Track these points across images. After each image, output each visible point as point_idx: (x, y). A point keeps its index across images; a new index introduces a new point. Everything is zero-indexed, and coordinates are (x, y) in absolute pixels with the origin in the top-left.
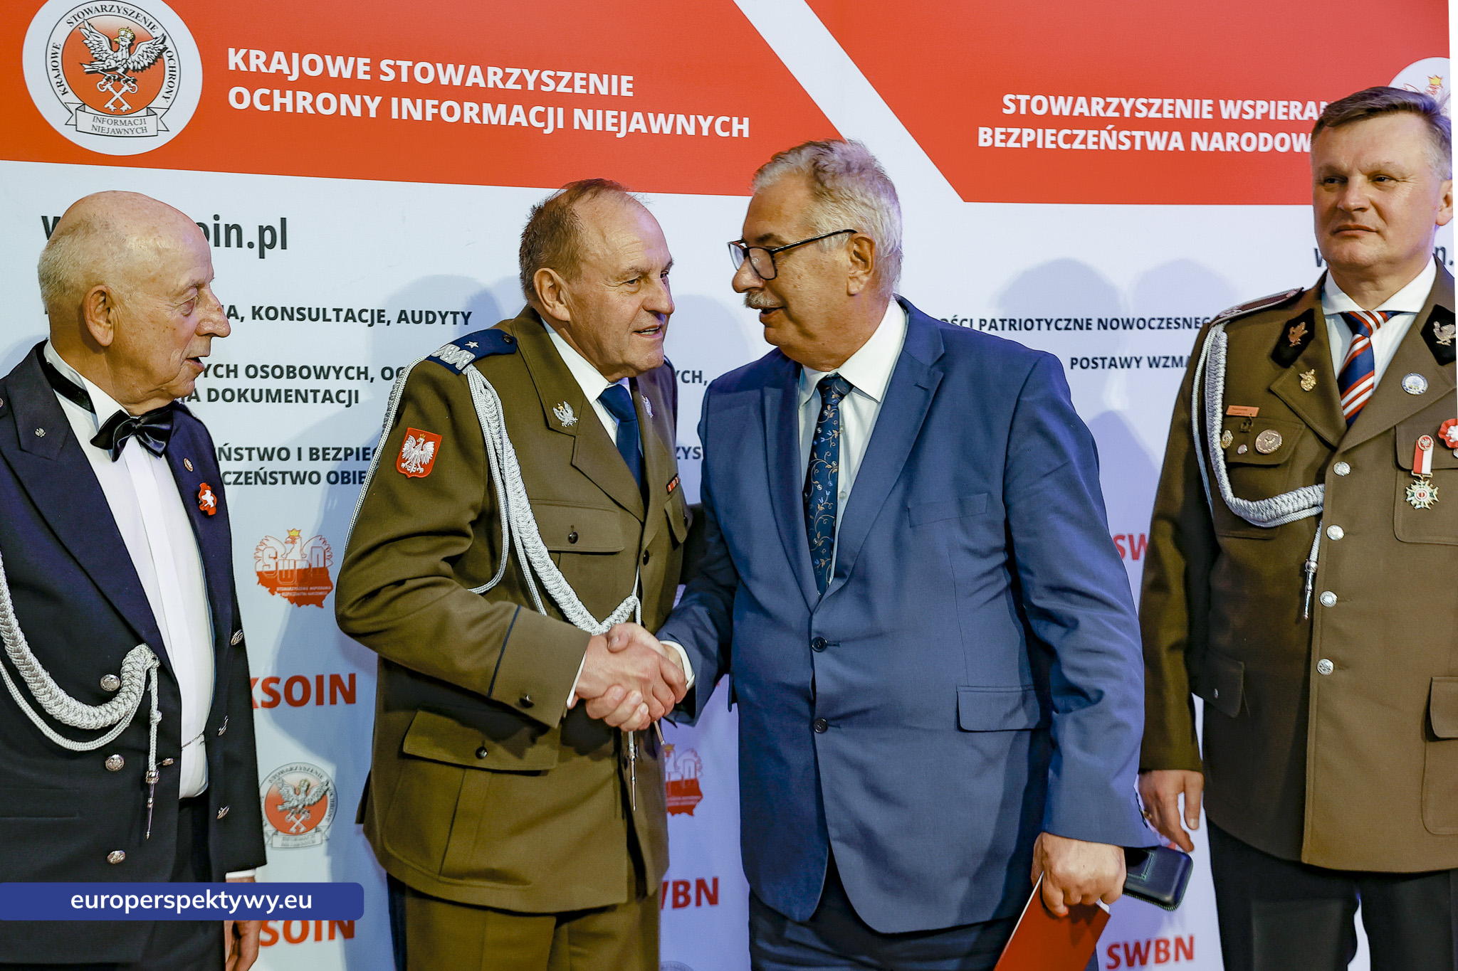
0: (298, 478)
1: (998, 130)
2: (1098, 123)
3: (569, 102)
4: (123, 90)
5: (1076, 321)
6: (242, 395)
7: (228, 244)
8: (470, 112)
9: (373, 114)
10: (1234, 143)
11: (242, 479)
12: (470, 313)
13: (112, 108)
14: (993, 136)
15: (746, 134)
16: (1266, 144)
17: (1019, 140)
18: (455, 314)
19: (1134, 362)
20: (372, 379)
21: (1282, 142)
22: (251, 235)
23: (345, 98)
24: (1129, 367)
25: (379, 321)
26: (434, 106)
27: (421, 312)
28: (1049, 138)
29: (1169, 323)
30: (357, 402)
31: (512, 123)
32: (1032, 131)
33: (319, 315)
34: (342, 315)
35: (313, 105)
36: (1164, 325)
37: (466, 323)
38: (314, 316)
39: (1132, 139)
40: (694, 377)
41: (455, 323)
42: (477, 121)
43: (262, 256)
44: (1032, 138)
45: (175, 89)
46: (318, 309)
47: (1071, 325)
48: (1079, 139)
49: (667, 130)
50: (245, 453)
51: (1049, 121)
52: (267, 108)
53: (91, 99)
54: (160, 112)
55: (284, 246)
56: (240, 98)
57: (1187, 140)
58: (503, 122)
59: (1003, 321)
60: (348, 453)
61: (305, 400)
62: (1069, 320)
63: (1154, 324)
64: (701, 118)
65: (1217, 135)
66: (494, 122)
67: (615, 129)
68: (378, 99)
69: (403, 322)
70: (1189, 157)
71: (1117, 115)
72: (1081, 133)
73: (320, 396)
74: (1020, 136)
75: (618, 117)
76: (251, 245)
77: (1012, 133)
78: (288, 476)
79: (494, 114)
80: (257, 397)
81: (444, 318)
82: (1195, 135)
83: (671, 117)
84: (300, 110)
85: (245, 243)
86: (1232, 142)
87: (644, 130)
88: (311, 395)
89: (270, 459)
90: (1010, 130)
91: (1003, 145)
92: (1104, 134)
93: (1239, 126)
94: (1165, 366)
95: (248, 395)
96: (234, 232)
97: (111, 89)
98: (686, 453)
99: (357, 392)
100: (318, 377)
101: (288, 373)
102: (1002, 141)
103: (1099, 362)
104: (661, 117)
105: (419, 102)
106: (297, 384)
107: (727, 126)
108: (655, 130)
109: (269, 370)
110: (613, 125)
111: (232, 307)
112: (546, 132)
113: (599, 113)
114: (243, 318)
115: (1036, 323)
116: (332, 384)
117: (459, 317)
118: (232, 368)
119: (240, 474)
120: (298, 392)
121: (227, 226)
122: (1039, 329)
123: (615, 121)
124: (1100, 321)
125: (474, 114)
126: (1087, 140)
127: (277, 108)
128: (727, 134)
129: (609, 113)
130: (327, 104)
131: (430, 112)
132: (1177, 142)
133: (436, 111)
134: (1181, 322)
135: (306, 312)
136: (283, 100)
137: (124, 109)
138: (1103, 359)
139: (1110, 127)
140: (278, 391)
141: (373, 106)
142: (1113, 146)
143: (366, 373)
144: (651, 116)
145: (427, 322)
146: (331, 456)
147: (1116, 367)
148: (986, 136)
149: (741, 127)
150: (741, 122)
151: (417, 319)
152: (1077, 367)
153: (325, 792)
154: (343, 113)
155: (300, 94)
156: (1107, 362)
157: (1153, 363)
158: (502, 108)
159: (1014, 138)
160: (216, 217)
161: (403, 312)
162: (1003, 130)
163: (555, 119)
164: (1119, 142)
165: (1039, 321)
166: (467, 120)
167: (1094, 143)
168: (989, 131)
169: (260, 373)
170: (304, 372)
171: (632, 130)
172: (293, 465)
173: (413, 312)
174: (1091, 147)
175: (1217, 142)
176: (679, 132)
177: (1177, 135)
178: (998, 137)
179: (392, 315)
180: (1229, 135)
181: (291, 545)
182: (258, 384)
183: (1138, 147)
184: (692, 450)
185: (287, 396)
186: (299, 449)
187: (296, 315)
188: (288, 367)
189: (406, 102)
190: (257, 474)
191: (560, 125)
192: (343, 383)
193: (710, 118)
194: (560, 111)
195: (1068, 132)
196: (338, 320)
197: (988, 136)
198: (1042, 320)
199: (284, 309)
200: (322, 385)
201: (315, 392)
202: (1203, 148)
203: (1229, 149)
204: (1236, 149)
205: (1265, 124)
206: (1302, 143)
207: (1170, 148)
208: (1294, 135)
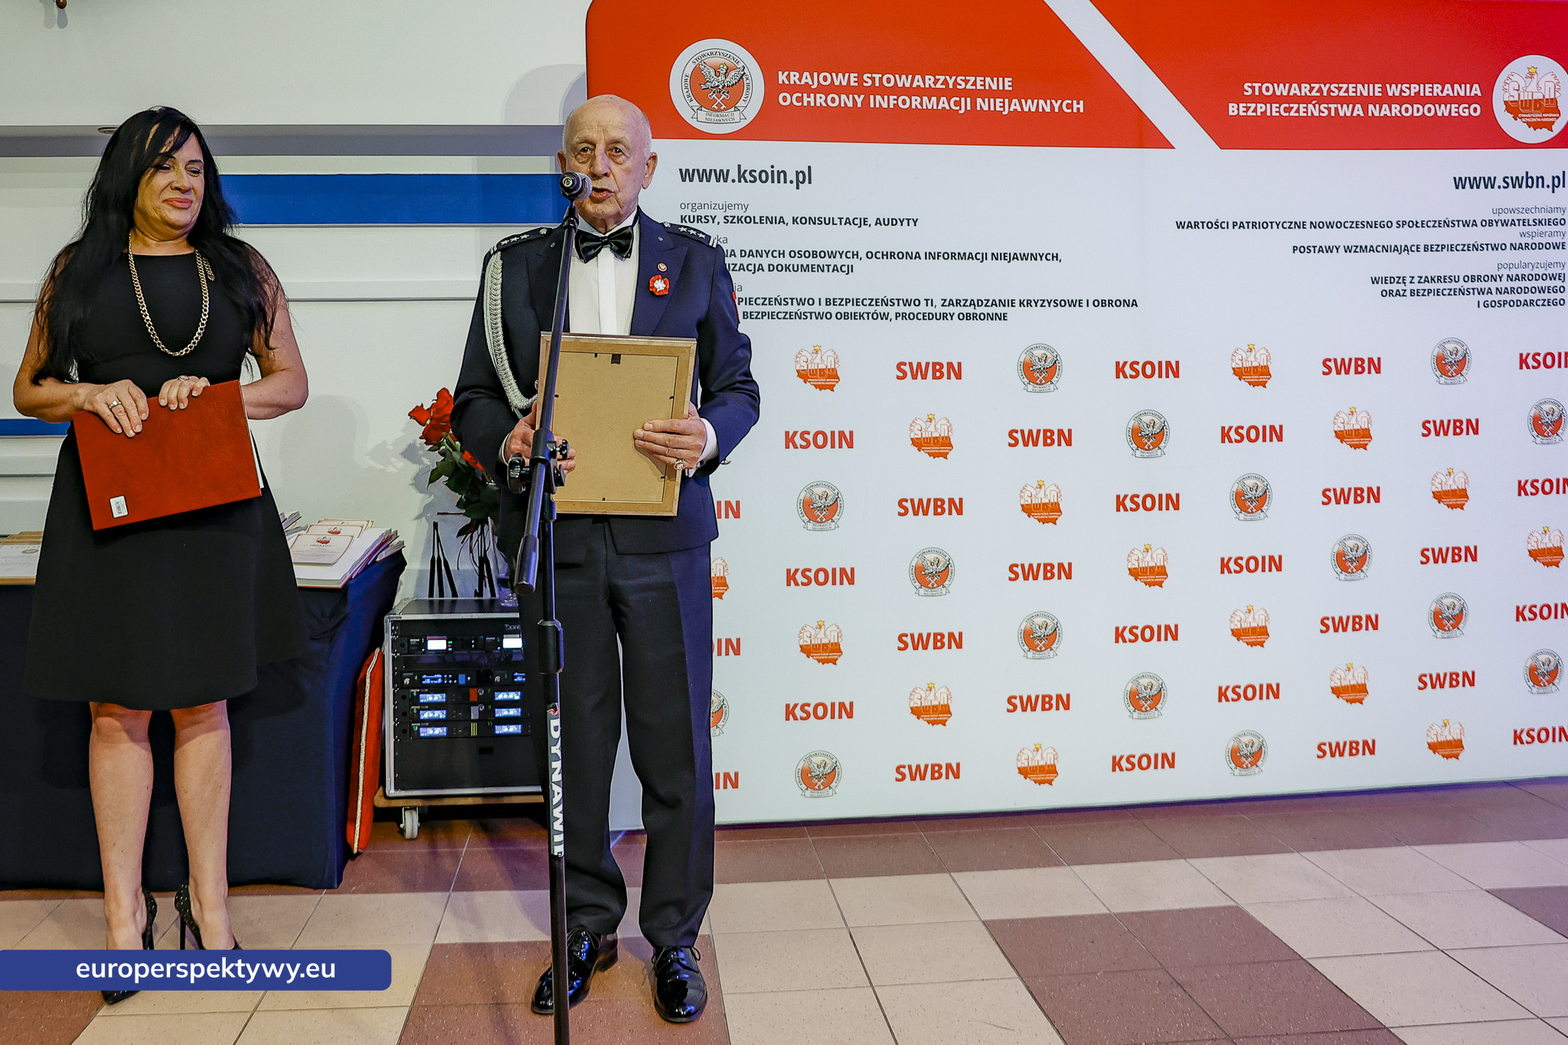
0: (819, 316)
1: (1241, 105)
2: (1306, 100)
3: (973, 94)
4: (722, 98)
5: (1296, 223)
6: (787, 268)
7: (779, 182)
8: (916, 102)
9: (859, 105)
10: (1397, 111)
11: (788, 316)
12: (917, 220)
13: (716, 108)
14: (1238, 109)
15: (1082, 111)
16: (1418, 111)
17: (1255, 110)
18: (908, 220)
19: (1335, 249)
20: (861, 259)
21: (1429, 110)
22: (791, 176)
23: (843, 97)
24: (1331, 252)
25: (864, 224)
26: (894, 100)
27: (888, 219)
28: (1274, 110)
29: (1357, 224)
30: (852, 271)
31: (940, 108)
32: (1263, 106)
33: (830, 221)
34: (843, 221)
35: (826, 101)
36: (1354, 225)
37: (915, 225)
38: (827, 222)
39: (1329, 109)
40: (1053, 257)
41: (908, 225)
42: (919, 107)
43: (798, 188)
44: (1263, 110)
45: (749, 96)
46: (829, 218)
47: (1293, 226)
48: (1294, 110)
49: (1033, 109)
50: (789, 301)
51: (1274, 99)
52: (800, 104)
53: (705, 103)
54: (741, 109)
55: (810, 182)
56: (785, 99)
57: (1365, 110)
58: (935, 108)
59: (1248, 223)
60: (848, 301)
61: (823, 271)
62: (1291, 223)
63: (1347, 225)
64: (1053, 101)
65: (1385, 106)
66: (930, 107)
67: (1002, 109)
68: (862, 97)
69: (878, 225)
70: (1367, 119)
71: (1318, 94)
72: (1296, 106)
73: (831, 268)
74: (1256, 108)
75: (1004, 102)
76: (791, 182)
77: (1250, 107)
78: (813, 314)
79: (930, 102)
80: (796, 269)
81: (902, 223)
82: (1371, 107)
83: (1036, 101)
84: (818, 105)
85: (788, 181)
86: (1396, 109)
87: (1019, 110)
88: (826, 268)
89: (803, 304)
90: (1249, 105)
91: (1245, 114)
92: (1310, 106)
93: (1401, 100)
94: (1355, 252)
95: (791, 268)
96: (782, 174)
97: (716, 98)
98: (1049, 304)
99: (852, 266)
100: (830, 257)
101: (813, 254)
102: (1244, 112)
103: (1312, 249)
104: (1029, 101)
105: (886, 97)
106: (818, 261)
107: (1070, 106)
108: (1026, 109)
109: (802, 253)
110: (1000, 107)
111: (781, 217)
112: (960, 112)
113: (992, 100)
114: (787, 224)
115: (1270, 224)
116: (838, 261)
117: (911, 222)
118: (782, 252)
119: (787, 313)
120: (818, 266)
121: (778, 171)
122: (1272, 228)
123: (1002, 104)
124: (1311, 223)
125: (917, 103)
126: (1301, 110)
127: (805, 104)
128: (1070, 111)
129: (998, 100)
130: (833, 100)
131: (892, 102)
132: (1359, 111)
133: (895, 102)
134: (1365, 224)
135: (823, 220)
136: (809, 99)
137: (722, 108)
138: (1314, 247)
139: (1314, 102)
140: (808, 266)
141: (859, 101)
142: (1316, 114)
143: (857, 255)
144: (1023, 101)
145: (892, 225)
146: (838, 303)
147: (1323, 252)
148: (1233, 109)
149: (1078, 106)
150: (1078, 104)
151: (886, 223)
152: (1297, 252)
153: (836, 500)
154: (843, 105)
155: (818, 96)
156: (1317, 249)
157: (1348, 249)
158: (934, 99)
159: (1251, 109)
160: (772, 167)
161: (878, 219)
162: (1245, 105)
163: (966, 104)
164: (1320, 111)
165: (1271, 223)
166: (914, 107)
167: (1304, 112)
168: (1236, 106)
169: (797, 255)
170: (823, 254)
171: (1012, 110)
172: (816, 308)
173: (884, 219)
174: (1302, 114)
175: (1385, 110)
176: (1041, 110)
177: (1358, 106)
178: (1242, 109)
179: (872, 221)
180: (1393, 106)
181: (815, 355)
182: (797, 261)
183: (1333, 114)
184: (1053, 302)
185: (812, 268)
186: (820, 299)
187: (817, 222)
188: (813, 252)
189: (878, 98)
190: (796, 313)
191: (969, 108)
192: (844, 261)
193: (1059, 102)
194: (969, 99)
195: (1287, 105)
196: (841, 224)
197: (1235, 109)
198: (1274, 221)
199: (810, 218)
200: (832, 262)
201: (828, 266)
202: (1376, 114)
203: (1393, 115)
204: (1399, 115)
205: (1417, 99)
206: (1443, 111)
207: (1355, 115)
208: (1437, 106)
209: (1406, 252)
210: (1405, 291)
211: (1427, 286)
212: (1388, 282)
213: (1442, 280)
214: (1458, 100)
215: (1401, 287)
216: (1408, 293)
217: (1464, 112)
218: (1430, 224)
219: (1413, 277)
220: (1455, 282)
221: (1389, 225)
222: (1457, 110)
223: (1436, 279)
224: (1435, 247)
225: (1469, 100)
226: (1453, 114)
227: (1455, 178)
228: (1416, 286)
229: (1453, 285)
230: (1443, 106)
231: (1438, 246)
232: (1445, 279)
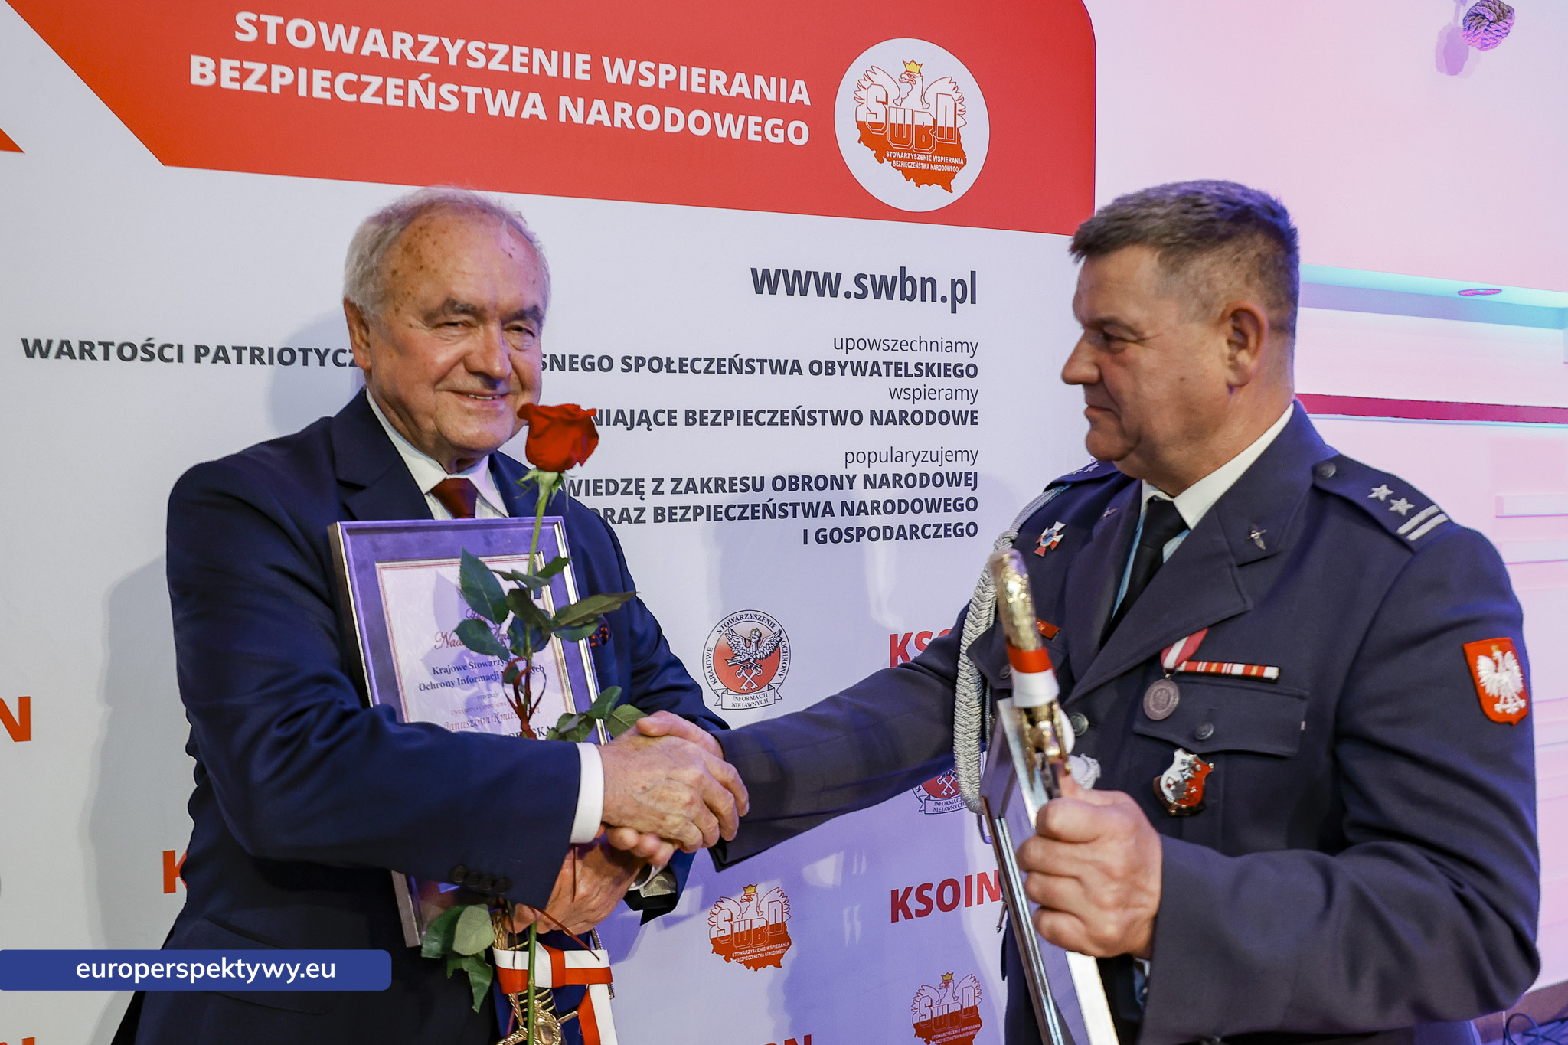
2: (403, 69)
10: (626, 117)
14: (217, 72)
16: (674, 122)
21: (699, 122)
39: (462, 97)
44: (288, 81)
48: (371, 89)
51: (318, 59)
57: (552, 108)
59: (239, 349)
65: (598, 103)
70: (554, 129)
71: (435, 60)
72: (376, 81)
74: (268, 75)
77: (253, 70)
82: (565, 102)
86: (623, 112)
90: (249, 65)
91: (234, 86)
92: (415, 86)
93: (635, 95)
102: (234, 80)
115: (300, 355)
122: (305, 363)
132: (535, 107)
139: (423, 77)
142: (429, 103)
148: (204, 70)
159: (256, 77)
162: (235, 64)
164: (440, 99)
165: (305, 351)
167: (398, 97)
168: (210, 63)
174: (392, 101)
175: (599, 112)
177: (534, 97)
178: (228, 74)
180: (618, 105)
183: (471, 108)
195: (353, 77)
197: (208, 72)
198: (311, 350)
202: (578, 118)
203: (618, 124)
204: (630, 125)
205: (670, 96)
206: (729, 127)
207: (525, 115)
208: (717, 115)
209: (644, 425)
210: (642, 510)
211: (692, 499)
212: (603, 490)
213: (726, 487)
214: (763, 108)
215: (631, 502)
216: (648, 515)
217: (777, 136)
218: (698, 366)
219: (660, 481)
220: (755, 489)
221: (604, 364)
222: (759, 129)
223: (712, 485)
224: (711, 416)
225: (788, 112)
226: (752, 137)
227: (754, 271)
228: (667, 500)
229: (751, 497)
230: (729, 118)
231: (718, 412)
232: (731, 484)
